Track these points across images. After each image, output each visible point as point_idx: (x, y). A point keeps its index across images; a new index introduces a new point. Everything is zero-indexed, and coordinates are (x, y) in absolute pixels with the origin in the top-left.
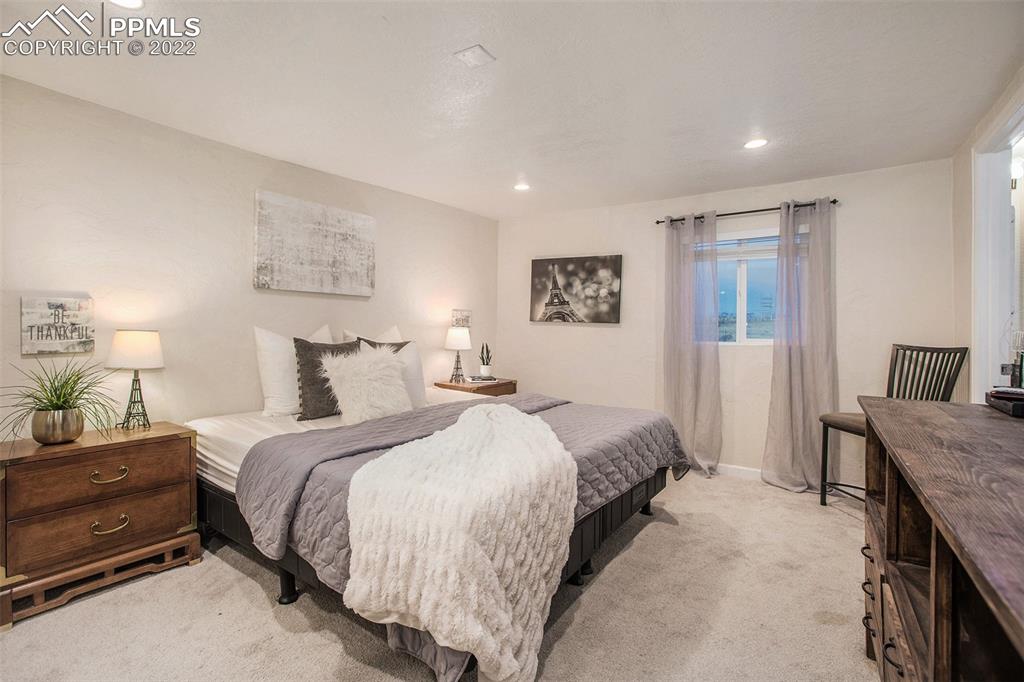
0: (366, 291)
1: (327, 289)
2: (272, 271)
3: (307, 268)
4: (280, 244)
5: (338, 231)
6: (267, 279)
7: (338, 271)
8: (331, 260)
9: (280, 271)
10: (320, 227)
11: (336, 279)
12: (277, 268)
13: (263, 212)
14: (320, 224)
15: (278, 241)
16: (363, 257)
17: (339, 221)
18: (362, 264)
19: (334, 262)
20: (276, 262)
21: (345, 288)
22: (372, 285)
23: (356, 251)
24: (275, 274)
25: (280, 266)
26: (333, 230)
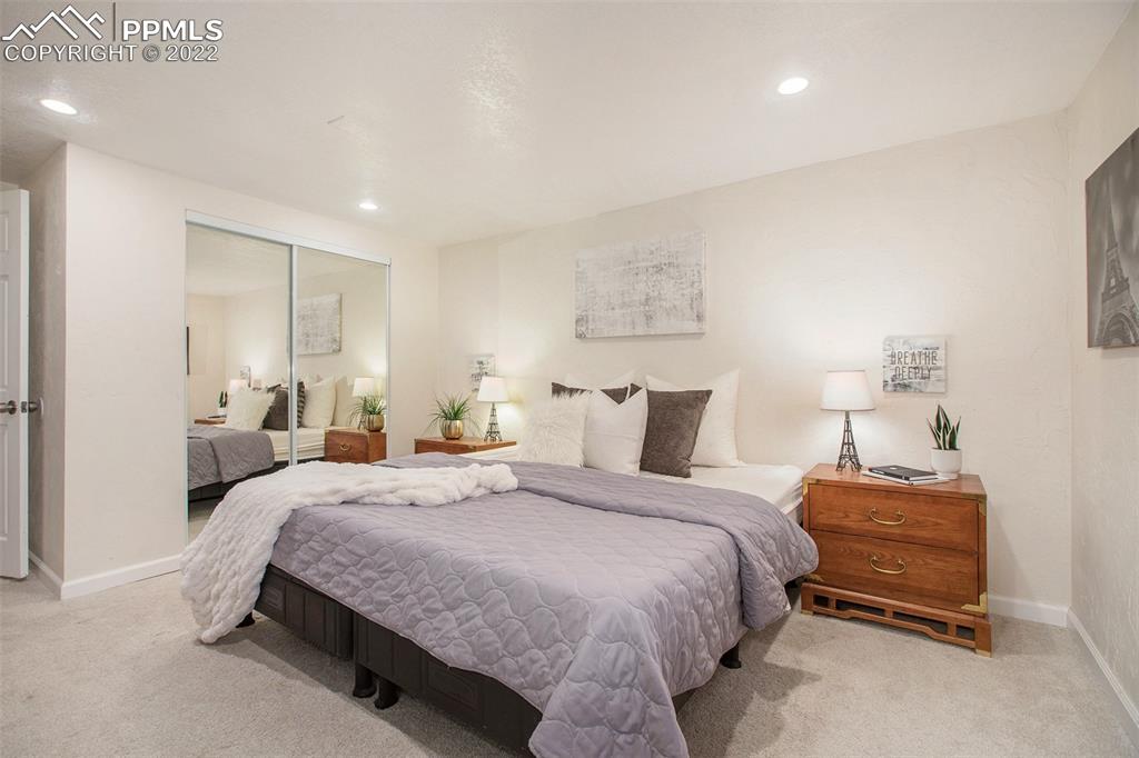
0: (692, 327)
1: (640, 331)
2: (587, 322)
3: (618, 312)
4: (593, 295)
5: (649, 264)
6: (583, 329)
7: (652, 308)
8: (644, 297)
9: (593, 320)
10: (631, 266)
11: (649, 318)
12: (590, 318)
13: (580, 270)
14: (629, 262)
15: (591, 292)
16: (684, 286)
17: (652, 253)
18: (683, 295)
19: (647, 300)
20: (590, 312)
21: (662, 325)
22: (700, 318)
23: (673, 281)
24: (590, 322)
25: (593, 315)
26: (644, 264)
